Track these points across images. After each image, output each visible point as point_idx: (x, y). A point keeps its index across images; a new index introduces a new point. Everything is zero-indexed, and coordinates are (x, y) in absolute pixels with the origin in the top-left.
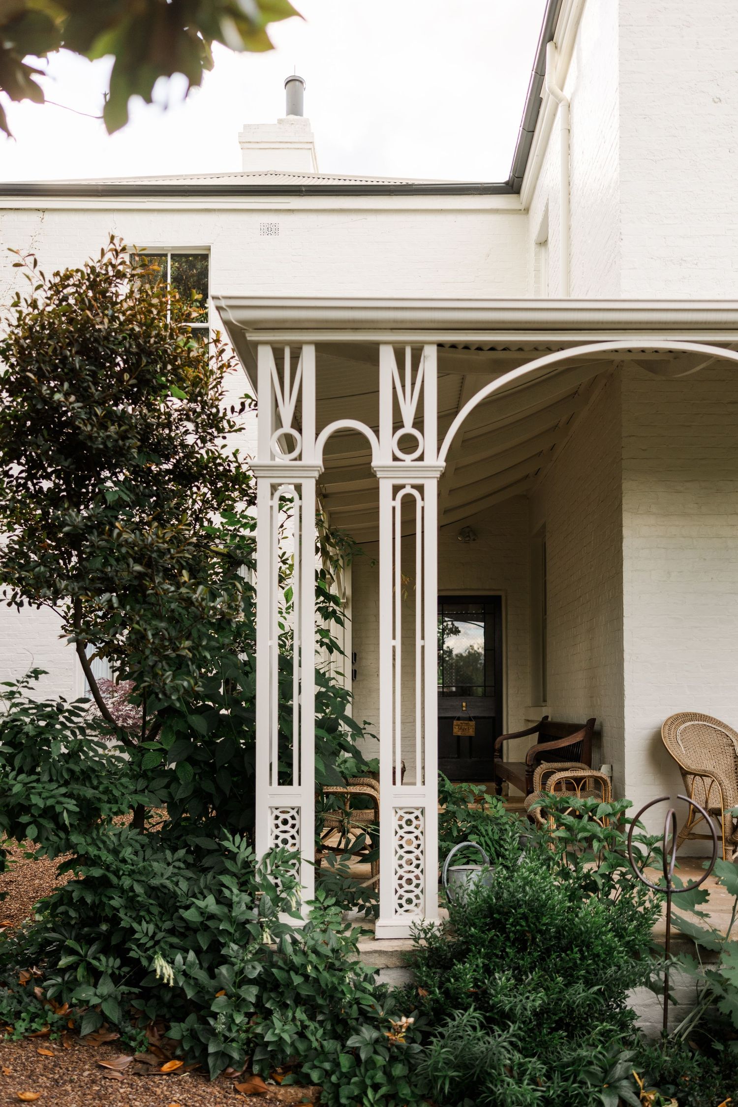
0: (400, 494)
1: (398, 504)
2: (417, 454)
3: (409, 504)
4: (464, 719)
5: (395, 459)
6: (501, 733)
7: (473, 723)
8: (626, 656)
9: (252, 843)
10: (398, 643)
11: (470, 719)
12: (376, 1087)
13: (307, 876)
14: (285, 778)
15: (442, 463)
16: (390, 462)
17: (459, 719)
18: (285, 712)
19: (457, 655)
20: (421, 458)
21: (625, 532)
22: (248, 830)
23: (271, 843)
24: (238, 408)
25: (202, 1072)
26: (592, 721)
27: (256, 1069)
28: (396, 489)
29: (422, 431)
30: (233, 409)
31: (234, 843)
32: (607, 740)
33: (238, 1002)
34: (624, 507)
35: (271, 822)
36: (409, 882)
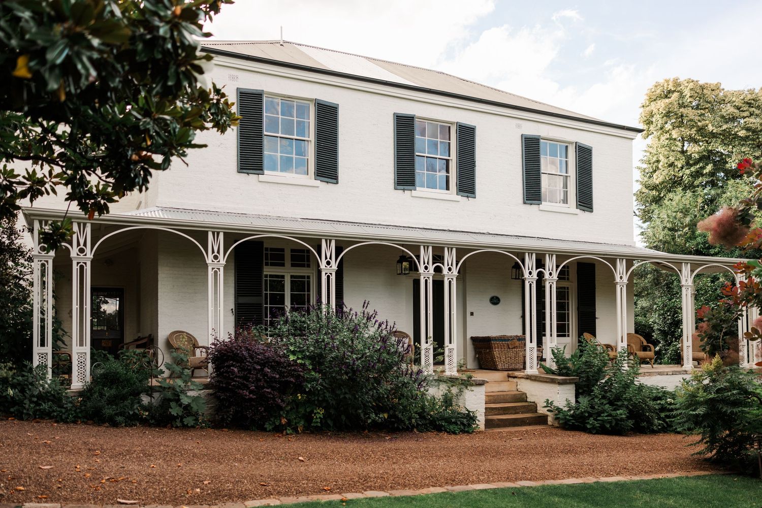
0: (79, 265)
1: (78, 267)
2: (84, 254)
3: (82, 268)
4: (107, 339)
5: (78, 255)
6: (123, 342)
7: (110, 341)
8: (159, 313)
9: (32, 363)
10: (78, 307)
11: (110, 339)
12: (72, 414)
13: (50, 371)
14: (43, 344)
15: (92, 257)
16: (76, 256)
17: (104, 339)
18: (43, 328)
19: (109, 314)
20: (86, 255)
21: (159, 272)
22: (31, 359)
23: (38, 364)
24: (22, 230)
25: (21, 419)
26: (150, 335)
27: (37, 417)
28: (78, 263)
29: (86, 247)
30: (20, 231)
31: (26, 363)
32: (155, 341)
33: (31, 402)
34: (159, 264)
35: (38, 357)
36: (81, 368)
